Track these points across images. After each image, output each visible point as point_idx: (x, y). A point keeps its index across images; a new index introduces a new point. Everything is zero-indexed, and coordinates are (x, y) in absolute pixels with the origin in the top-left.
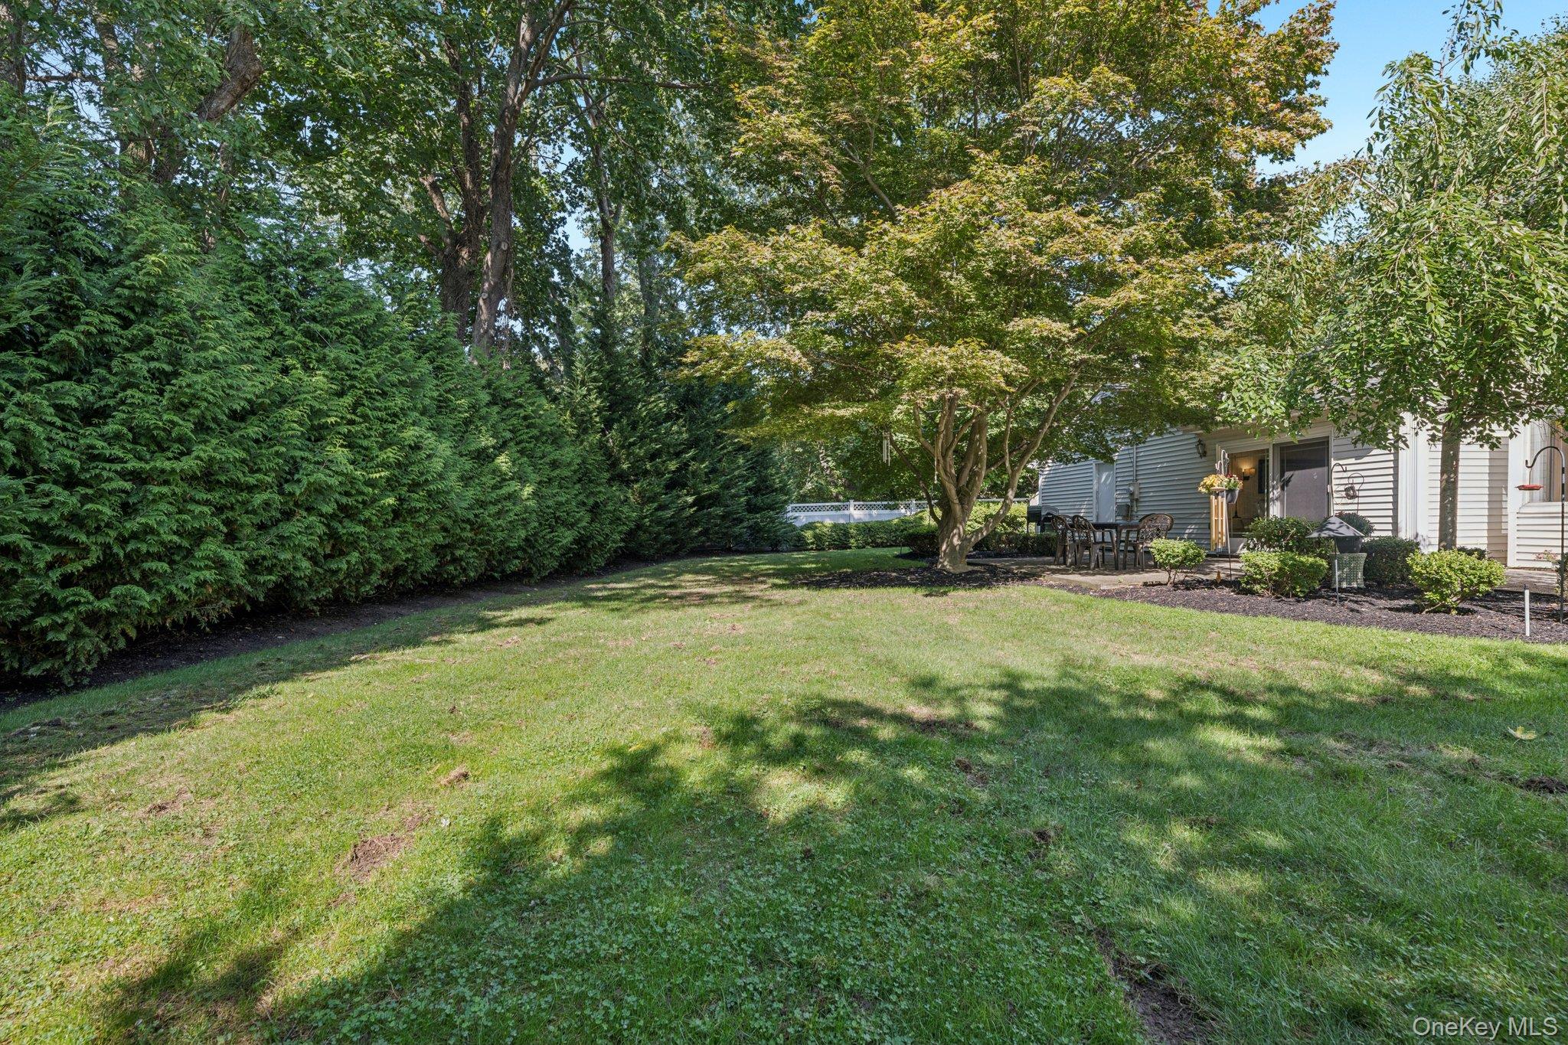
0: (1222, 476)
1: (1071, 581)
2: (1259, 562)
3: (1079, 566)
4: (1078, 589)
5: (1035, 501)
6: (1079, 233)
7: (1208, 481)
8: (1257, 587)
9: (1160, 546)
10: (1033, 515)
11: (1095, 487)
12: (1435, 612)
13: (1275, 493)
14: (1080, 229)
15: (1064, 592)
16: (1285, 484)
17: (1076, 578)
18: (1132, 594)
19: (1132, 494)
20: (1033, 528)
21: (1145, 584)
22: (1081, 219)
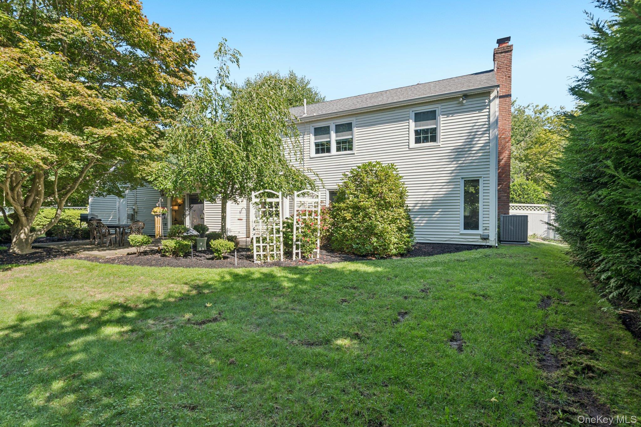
0: (160, 208)
1: (92, 255)
2: (168, 245)
3: (101, 246)
4: (96, 259)
5: (87, 211)
6: (85, 97)
7: (155, 209)
8: (167, 254)
9: (132, 238)
10: (83, 218)
11: (117, 205)
12: (217, 259)
13: (187, 213)
14: (86, 95)
15: (86, 262)
16: (190, 208)
17: (96, 253)
18: (120, 260)
19: (134, 210)
20: (85, 225)
21: (128, 254)
22: (87, 91)
